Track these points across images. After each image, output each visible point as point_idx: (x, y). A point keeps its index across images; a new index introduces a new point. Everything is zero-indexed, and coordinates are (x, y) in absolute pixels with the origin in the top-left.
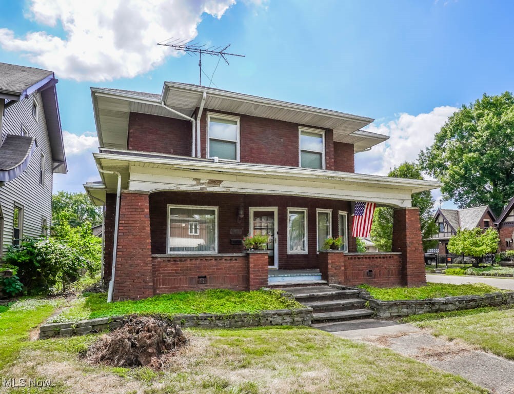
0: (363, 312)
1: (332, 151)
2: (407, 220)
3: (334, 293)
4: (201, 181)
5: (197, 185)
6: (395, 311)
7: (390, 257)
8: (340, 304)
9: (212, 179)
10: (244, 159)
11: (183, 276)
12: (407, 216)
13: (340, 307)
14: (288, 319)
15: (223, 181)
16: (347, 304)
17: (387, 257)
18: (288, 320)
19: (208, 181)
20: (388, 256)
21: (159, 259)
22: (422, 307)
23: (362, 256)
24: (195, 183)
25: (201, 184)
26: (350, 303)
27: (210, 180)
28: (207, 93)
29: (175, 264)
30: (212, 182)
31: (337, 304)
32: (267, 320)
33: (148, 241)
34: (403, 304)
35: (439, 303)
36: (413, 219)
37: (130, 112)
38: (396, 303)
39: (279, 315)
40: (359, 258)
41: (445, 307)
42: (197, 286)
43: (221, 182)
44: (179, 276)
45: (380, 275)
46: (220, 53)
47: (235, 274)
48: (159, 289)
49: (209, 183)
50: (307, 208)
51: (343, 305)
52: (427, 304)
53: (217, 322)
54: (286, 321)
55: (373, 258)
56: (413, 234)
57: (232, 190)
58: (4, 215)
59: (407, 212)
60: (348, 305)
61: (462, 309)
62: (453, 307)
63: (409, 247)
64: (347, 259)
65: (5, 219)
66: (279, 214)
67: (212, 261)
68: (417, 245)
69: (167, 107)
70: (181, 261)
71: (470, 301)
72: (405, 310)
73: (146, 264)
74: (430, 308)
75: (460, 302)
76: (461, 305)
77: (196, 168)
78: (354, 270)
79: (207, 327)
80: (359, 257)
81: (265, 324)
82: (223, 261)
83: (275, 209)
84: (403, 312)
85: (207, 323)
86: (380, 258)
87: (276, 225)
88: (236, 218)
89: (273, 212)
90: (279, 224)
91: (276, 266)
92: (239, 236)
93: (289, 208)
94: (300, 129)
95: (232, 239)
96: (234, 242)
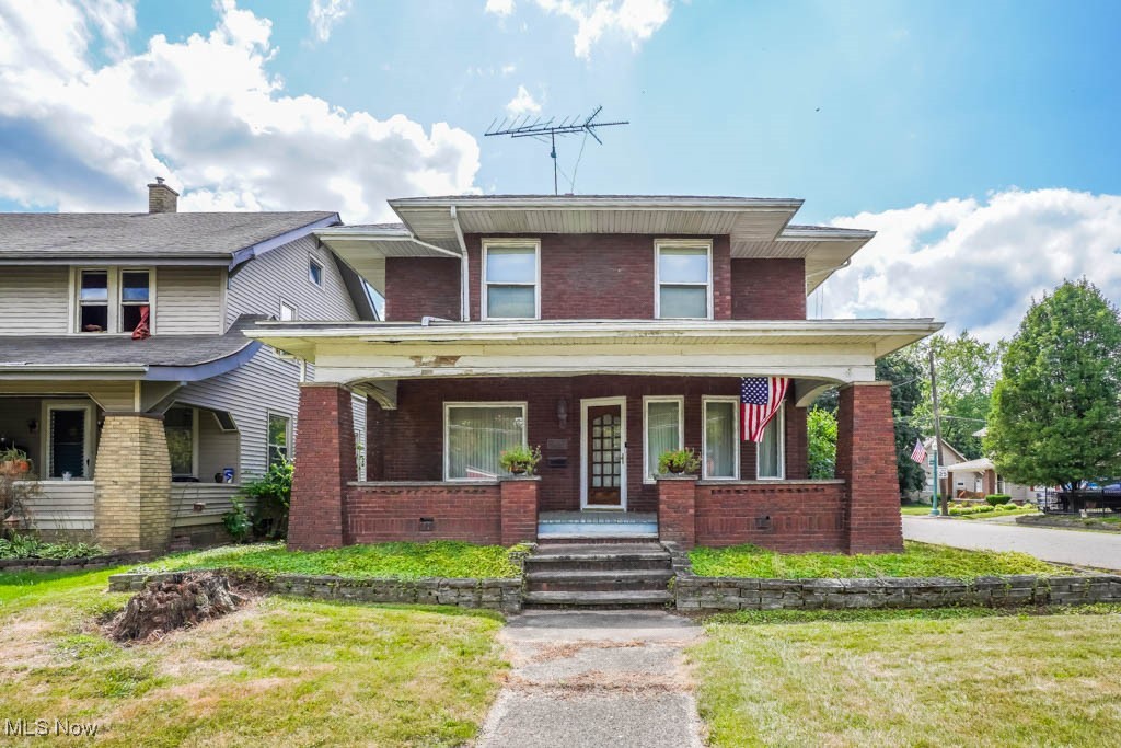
0: (652, 596)
1: (727, 279)
2: (857, 411)
3: (613, 556)
4: (424, 360)
5: (416, 366)
6: (708, 598)
7: (816, 490)
8: (613, 578)
9: (441, 354)
10: (547, 314)
11: (396, 516)
12: (856, 402)
13: (610, 584)
14: (469, 596)
15: (459, 357)
16: (627, 578)
17: (807, 490)
18: (467, 598)
19: (434, 358)
20: (810, 488)
21: (359, 489)
22: (780, 596)
23: (745, 488)
24: (413, 363)
25: (424, 364)
26: (635, 577)
27: (437, 357)
28: (457, 207)
29: (383, 498)
30: (442, 360)
31: (606, 578)
32: (430, 594)
33: (335, 461)
34: (730, 587)
35: (827, 589)
36: (871, 407)
37: (387, 259)
38: (712, 583)
39: (453, 587)
40: (738, 492)
41: (842, 599)
42: (419, 535)
43: (456, 358)
44: (389, 517)
45: (788, 525)
46: (587, 126)
47: (481, 516)
48: (360, 535)
49: (436, 362)
50: (682, 397)
51: (619, 579)
52: (793, 589)
53: (343, 590)
54: (465, 599)
55: (772, 491)
56: (873, 440)
57: (475, 371)
58: (239, 428)
59: (857, 393)
60: (630, 582)
61: (893, 606)
62: (870, 602)
63: (860, 468)
65: (242, 433)
66: (628, 410)
67: (442, 494)
68: (882, 464)
69: (418, 242)
70: (393, 493)
71: (920, 590)
72: (735, 599)
73: (333, 498)
74: (801, 598)
75: (887, 591)
76: (892, 598)
77: (395, 339)
78: (725, 515)
79: (327, 599)
80: (738, 488)
81: (425, 602)
82: (462, 494)
83: (621, 401)
84: (730, 603)
85: (327, 590)
86: (790, 490)
87: (623, 431)
88: (558, 421)
89: (619, 406)
90: (629, 428)
91: (623, 505)
92: (562, 452)
93: (644, 397)
94: (658, 245)
95: (550, 458)
96: (553, 462)
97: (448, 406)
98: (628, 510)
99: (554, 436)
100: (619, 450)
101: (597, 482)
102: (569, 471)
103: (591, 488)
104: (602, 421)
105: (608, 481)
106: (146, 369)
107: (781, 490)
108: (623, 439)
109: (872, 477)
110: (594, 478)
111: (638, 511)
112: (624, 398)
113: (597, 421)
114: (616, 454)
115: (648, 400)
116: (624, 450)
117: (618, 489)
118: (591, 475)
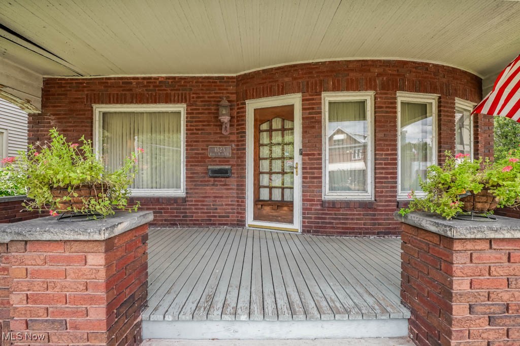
66: (304, 109)
83: (295, 100)
87: (297, 137)
88: (220, 125)
89: (293, 106)
90: (305, 132)
91: (297, 225)
92: (225, 160)
93: (324, 94)
95: (210, 167)
96: (215, 171)
97: (99, 110)
98: (303, 231)
99: (217, 142)
100: (292, 158)
101: (264, 195)
102: (233, 182)
103: (257, 201)
104: (271, 126)
105: (277, 196)
108: (298, 145)
110: (261, 190)
111: (316, 232)
112: (299, 95)
113: (265, 126)
114: (288, 163)
115: (328, 97)
116: (298, 159)
117: (290, 204)
118: (258, 187)
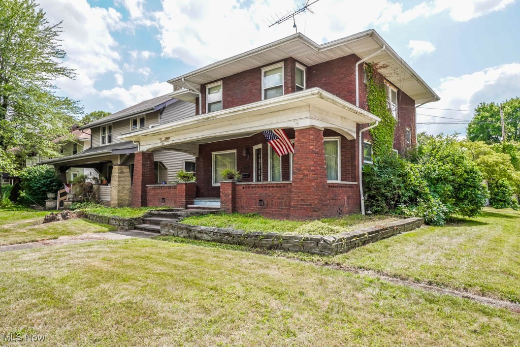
1: (289, 80)
4: (162, 140)
7: (284, 186)
9: (166, 137)
11: (157, 198)
17: (280, 186)
20: (274, 185)
21: (149, 188)
23: (255, 186)
29: (154, 190)
36: (303, 140)
40: (252, 187)
42: (162, 204)
43: (169, 138)
45: (272, 204)
46: (306, 7)
55: (266, 187)
58: (168, 167)
59: (296, 133)
64: (242, 188)
66: (263, 150)
67: (167, 189)
78: (247, 198)
84: (171, 233)
90: (263, 158)
94: (263, 70)
97: (214, 154)
106: (111, 151)
107: (269, 187)
109: (301, 179)
